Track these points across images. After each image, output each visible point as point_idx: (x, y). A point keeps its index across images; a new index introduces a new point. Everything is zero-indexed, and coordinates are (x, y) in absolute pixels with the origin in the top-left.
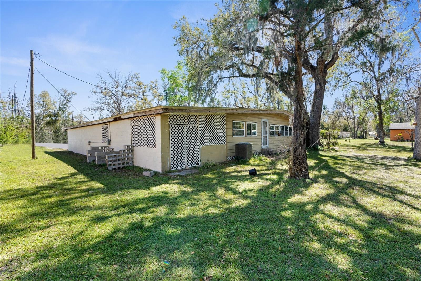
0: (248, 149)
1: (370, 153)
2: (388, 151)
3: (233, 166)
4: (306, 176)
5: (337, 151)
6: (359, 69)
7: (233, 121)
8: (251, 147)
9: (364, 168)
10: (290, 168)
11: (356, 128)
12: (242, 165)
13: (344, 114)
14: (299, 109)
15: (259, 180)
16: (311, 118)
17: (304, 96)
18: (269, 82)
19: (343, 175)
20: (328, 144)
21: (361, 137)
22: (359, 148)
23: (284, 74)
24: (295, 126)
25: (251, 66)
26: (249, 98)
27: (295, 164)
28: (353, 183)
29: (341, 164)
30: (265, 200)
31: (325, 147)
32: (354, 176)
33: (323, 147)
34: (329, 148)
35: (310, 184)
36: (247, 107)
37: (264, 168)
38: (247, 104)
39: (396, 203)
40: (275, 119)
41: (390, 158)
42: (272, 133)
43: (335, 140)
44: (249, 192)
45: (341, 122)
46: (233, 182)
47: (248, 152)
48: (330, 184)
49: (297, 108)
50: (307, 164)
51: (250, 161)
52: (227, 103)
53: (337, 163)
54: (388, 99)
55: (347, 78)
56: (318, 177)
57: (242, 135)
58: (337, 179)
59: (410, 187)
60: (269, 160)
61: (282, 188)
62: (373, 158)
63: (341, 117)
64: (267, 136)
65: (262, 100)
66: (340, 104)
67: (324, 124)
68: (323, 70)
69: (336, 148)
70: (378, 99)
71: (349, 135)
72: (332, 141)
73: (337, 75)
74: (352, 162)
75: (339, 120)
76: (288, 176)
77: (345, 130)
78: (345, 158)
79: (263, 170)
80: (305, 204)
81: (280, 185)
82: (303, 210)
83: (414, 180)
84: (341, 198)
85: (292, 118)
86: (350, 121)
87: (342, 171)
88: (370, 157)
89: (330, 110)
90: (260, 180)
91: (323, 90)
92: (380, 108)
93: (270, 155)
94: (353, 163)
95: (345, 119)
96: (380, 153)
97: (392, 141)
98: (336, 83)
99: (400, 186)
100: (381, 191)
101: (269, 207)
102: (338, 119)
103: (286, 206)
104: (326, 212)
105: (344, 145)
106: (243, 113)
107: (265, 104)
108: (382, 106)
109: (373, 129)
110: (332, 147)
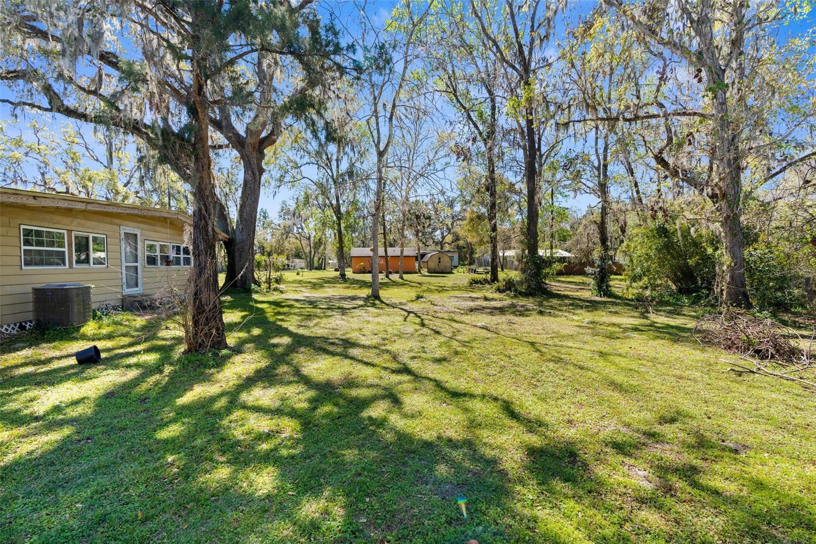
0: (75, 299)
1: (326, 292)
2: (349, 288)
3: (23, 348)
4: (221, 344)
5: (282, 292)
6: (313, 160)
7: (22, 227)
8: (89, 293)
9: (316, 316)
10: (187, 332)
11: (313, 254)
12: (56, 343)
13: (295, 229)
14: (204, 212)
15: (105, 373)
16: (237, 233)
17: (213, 188)
18: (142, 143)
19: (285, 332)
20: (269, 281)
21: (319, 268)
22: (315, 286)
23: (168, 134)
24: (196, 247)
25: (90, 92)
26: (88, 174)
27: (196, 323)
28: (300, 341)
29: (284, 314)
30: (115, 418)
31: (264, 286)
32: (301, 331)
33: (260, 286)
34: (269, 288)
35: (228, 357)
36: (83, 195)
37: (126, 340)
38: (85, 187)
39: (347, 362)
40: (158, 229)
41: (349, 297)
42: (152, 261)
43: (278, 274)
44: (68, 410)
45: (291, 244)
46: (17, 392)
47: (76, 308)
48: (263, 351)
49: (200, 210)
50: (221, 319)
51: (82, 330)
52: (11, 174)
53: (279, 313)
54: (348, 213)
55: (296, 170)
56: (243, 342)
57: (58, 264)
58: (275, 341)
59: (364, 335)
60: (140, 321)
61: (167, 379)
62: (329, 299)
63: (290, 235)
64: (136, 268)
65: (128, 182)
66: (288, 212)
67: (265, 245)
68: (257, 146)
69: (282, 287)
70: (337, 211)
71: (303, 265)
72: (274, 275)
73: (282, 163)
74: (302, 308)
75: (288, 239)
76: (182, 350)
77: (298, 256)
78: (292, 303)
79: (123, 347)
80: (213, 399)
81: (161, 372)
82: (207, 413)
83: (369, 326)
84: (277, 371)
85: (188, 230)
86: (305, 242)
87: (285, 325)
88: (326, 298)
89: (274, 221)
90: (110, 371)
91: (258, 183)
92: (339, 225)
93: (144, 308)
94: (303, 310)
95: (297, 238)
96: (338, 291)
97: (354, 273)
98: (282, 176)
99: (354, 336)
100: (331, 348)
101: (125, 429)
102: (287, 237)
103: (171, 415)
104: (250, 404)
105: (294, 282)
106: (58, 208)
107: (137, 192)
108: (342, 222)
109: (333, 256)
110: (274, 285)
